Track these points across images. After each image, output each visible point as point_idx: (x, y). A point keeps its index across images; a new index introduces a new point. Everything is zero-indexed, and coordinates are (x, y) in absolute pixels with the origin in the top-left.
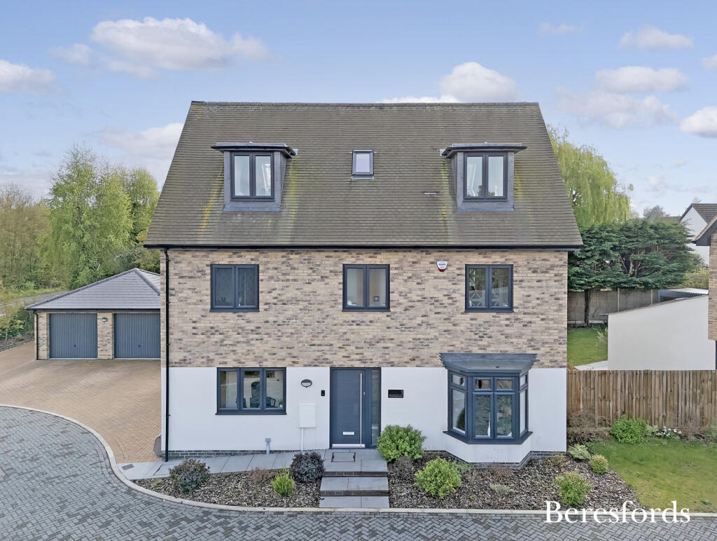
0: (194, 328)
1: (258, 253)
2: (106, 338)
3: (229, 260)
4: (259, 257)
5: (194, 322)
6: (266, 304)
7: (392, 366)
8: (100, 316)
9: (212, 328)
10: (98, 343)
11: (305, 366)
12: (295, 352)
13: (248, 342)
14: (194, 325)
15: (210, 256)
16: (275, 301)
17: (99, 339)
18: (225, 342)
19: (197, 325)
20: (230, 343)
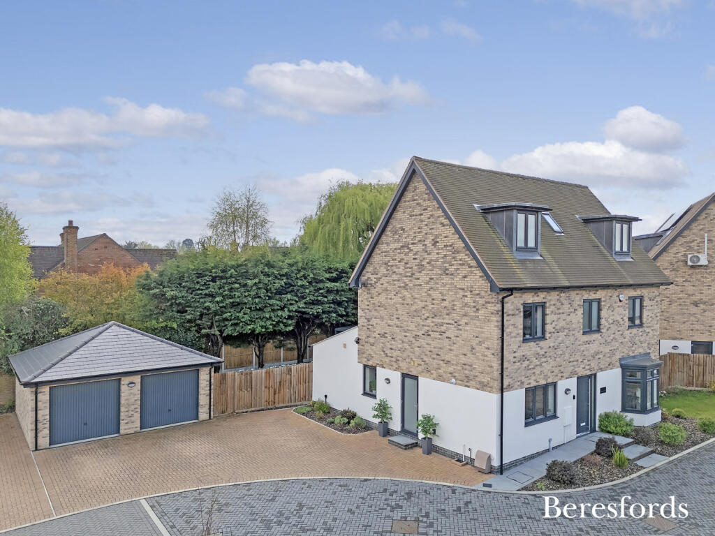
0: (515, 357)
1: (546, 293)
2: (133, 407)
3: (532, 299)
4: (546, 296)
5: (515, 352)
6: (550, 333)
7: (602, 371)
8: (125, 381)
9: (523, 356)
10: (122, 414)
11: (567, 378)
12: (562, 368)
13: (541, 365)
14: (514, 355)
15: (524, 296)
16: (554, 330)
17: (123, 409)
18: (530, 367)
19: (516, 355)
20: (533, 367)
